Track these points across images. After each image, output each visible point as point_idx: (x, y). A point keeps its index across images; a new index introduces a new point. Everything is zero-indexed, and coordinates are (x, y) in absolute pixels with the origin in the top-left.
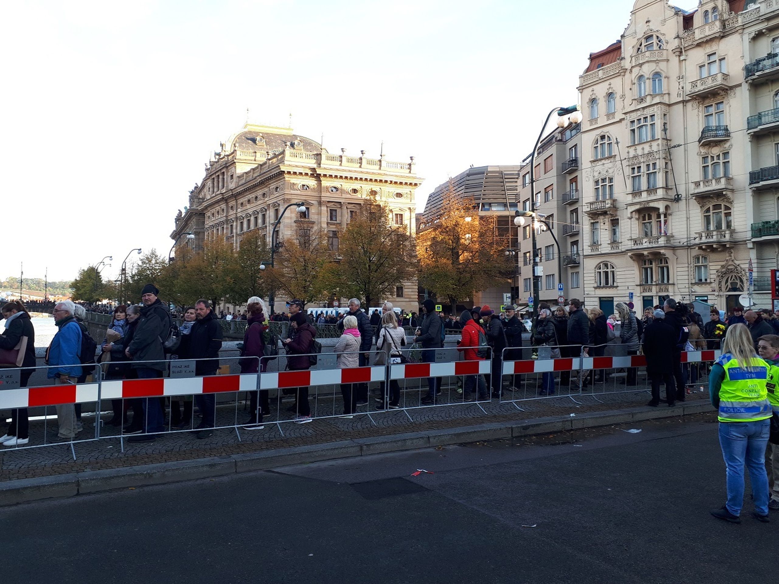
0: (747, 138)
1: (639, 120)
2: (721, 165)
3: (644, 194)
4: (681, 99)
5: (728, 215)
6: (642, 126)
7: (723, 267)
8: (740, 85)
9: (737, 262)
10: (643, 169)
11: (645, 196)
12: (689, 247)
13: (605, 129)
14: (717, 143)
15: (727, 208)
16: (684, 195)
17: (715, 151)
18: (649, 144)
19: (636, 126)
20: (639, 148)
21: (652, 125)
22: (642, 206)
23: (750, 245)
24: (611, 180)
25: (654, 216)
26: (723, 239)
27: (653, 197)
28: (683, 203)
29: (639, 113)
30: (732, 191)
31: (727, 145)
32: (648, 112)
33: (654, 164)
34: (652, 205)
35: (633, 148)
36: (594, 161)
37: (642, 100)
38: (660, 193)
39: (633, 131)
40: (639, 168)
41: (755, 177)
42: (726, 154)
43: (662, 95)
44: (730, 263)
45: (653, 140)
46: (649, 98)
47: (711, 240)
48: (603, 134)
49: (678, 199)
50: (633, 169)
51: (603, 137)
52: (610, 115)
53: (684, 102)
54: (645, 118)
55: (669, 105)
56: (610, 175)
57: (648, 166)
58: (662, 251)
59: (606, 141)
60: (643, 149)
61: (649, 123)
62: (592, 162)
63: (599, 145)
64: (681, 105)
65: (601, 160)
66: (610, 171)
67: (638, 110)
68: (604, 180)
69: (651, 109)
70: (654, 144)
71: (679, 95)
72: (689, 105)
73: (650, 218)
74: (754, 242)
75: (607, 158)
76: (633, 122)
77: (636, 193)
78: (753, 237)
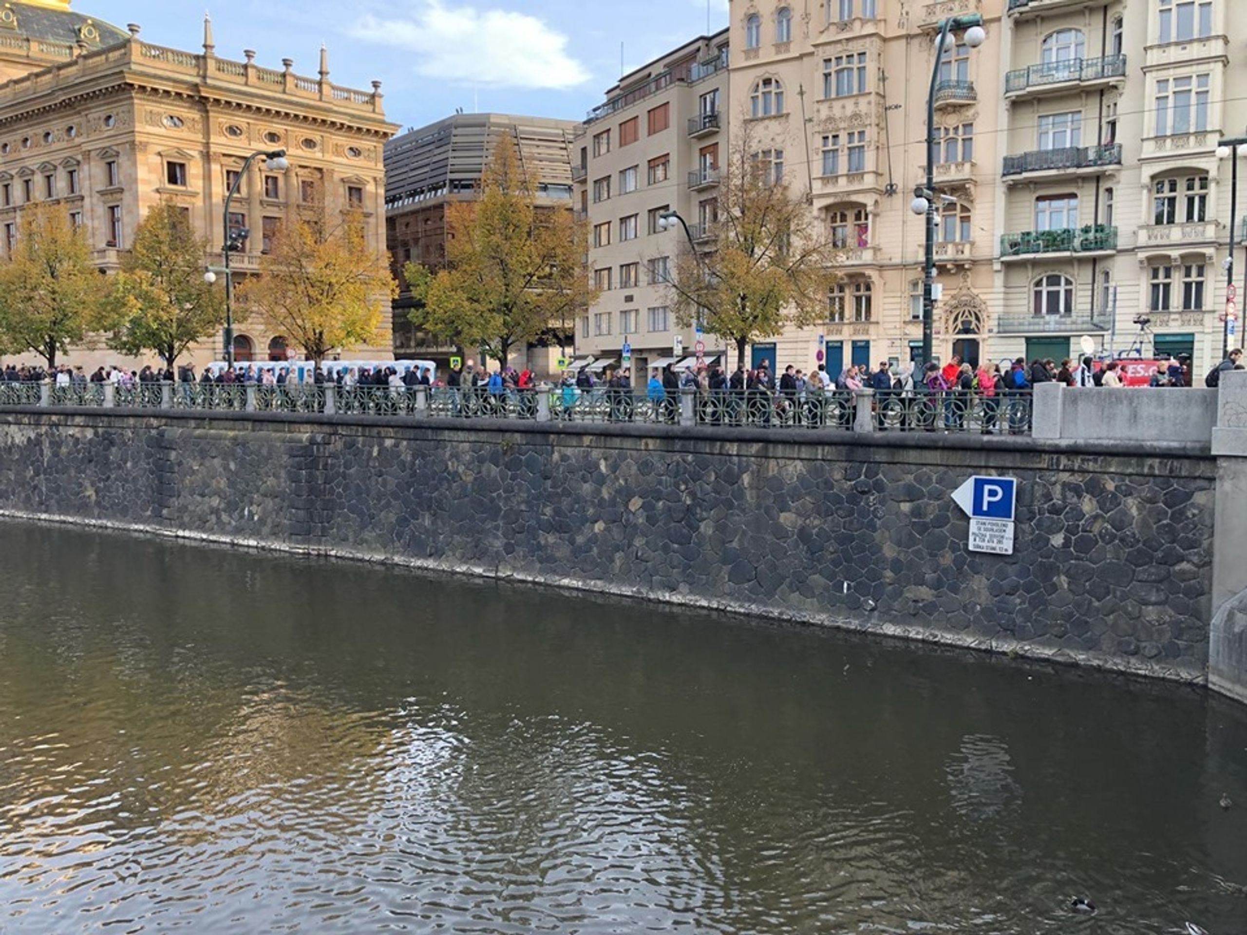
0: (1004, 105)
1: (839, 59)
2: (960, 143)
3: (843, 181)
4: (903, 32)
5: (965, 220)
6: (842, 70)
7: (953, 297)
8: (999, 19)
9: (975, 291)
10: (843, 138)
11: (843, 184)
12: (904, 266)
13: (772, 69)
14: (957, 108)
15: (964, 209)
16: (900, 186)
17: (951, 120)
18: (853, 100)
19: (833, 68)
20: (837, 105)
21: (861, 69)
22: (838, 200)
23: (997, 266)
24: (779, 154)
25: (851, 215)
26: (960, 256)
27: (856, 186)
28: (898, 199)
29: (839, 47)
30: (975, 183)
31: (971, 112)
32: (855, 48)
33: (861, 133)
34: (854, 198)
35: (826, 105)
36: (752, 121)
37: (844, 26)
38: (869, 181)
39: (827, 76)
40: (835, 137)
41: (1012, 165)
42: (968, 126)
43: (875, 21)
44: (964, 291)
45: (862, 94)
46: (857, 24)
47: (945, 257)
48: (767, 76)
49: (891, 191)
50: (825, 138)
51: (767, 82)
52: (781, 45)
53: (909, 37)
54: (850, 56)
55: (885, 40)
56: (778, 147)
57: (851, 135)
58: (868, 272)
59: (773, 88)
60: (844, 107)
61: (855, 64)
62: (746, 122)
63: (759, 94)
64: (903, 42)
65: (763, 119)
66: (779, 139)
67: (839, 41)
68: (766, 153)
69: (861, 42)
70: (863, 101)
71: (900, 25)
72: (915, 42)
73: (844, 218)
74: (1002, 262)
75: (775, 117)
76: (827, 61)
77: (829, 177)
78: (1003, 254)
